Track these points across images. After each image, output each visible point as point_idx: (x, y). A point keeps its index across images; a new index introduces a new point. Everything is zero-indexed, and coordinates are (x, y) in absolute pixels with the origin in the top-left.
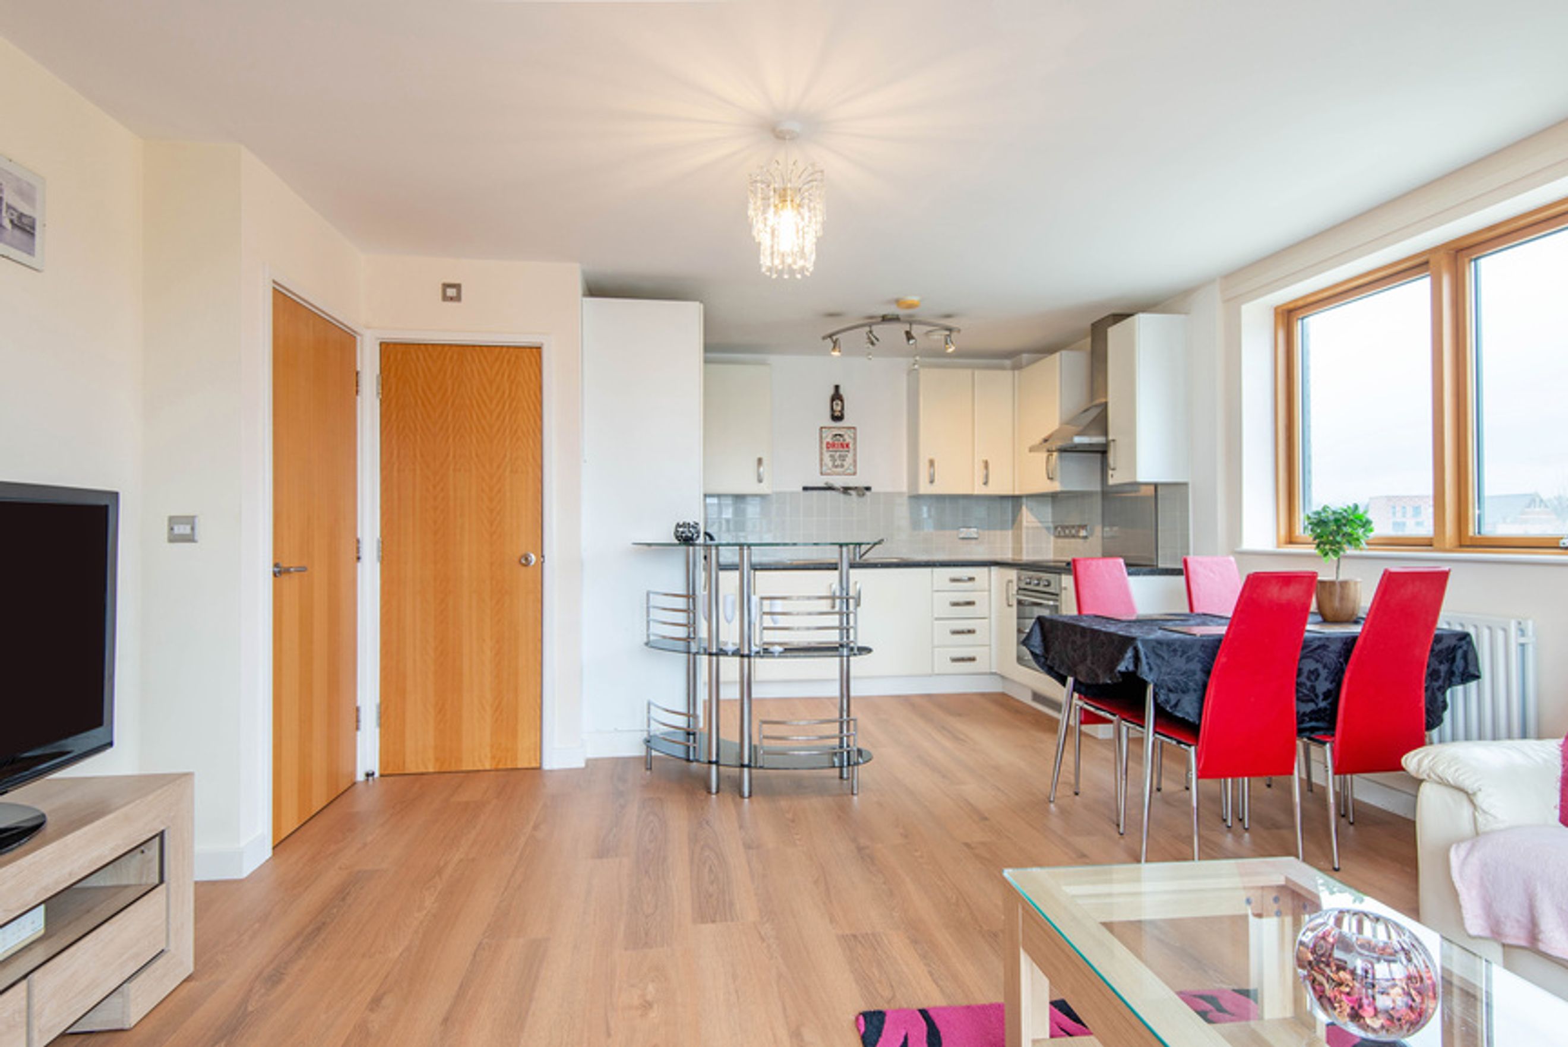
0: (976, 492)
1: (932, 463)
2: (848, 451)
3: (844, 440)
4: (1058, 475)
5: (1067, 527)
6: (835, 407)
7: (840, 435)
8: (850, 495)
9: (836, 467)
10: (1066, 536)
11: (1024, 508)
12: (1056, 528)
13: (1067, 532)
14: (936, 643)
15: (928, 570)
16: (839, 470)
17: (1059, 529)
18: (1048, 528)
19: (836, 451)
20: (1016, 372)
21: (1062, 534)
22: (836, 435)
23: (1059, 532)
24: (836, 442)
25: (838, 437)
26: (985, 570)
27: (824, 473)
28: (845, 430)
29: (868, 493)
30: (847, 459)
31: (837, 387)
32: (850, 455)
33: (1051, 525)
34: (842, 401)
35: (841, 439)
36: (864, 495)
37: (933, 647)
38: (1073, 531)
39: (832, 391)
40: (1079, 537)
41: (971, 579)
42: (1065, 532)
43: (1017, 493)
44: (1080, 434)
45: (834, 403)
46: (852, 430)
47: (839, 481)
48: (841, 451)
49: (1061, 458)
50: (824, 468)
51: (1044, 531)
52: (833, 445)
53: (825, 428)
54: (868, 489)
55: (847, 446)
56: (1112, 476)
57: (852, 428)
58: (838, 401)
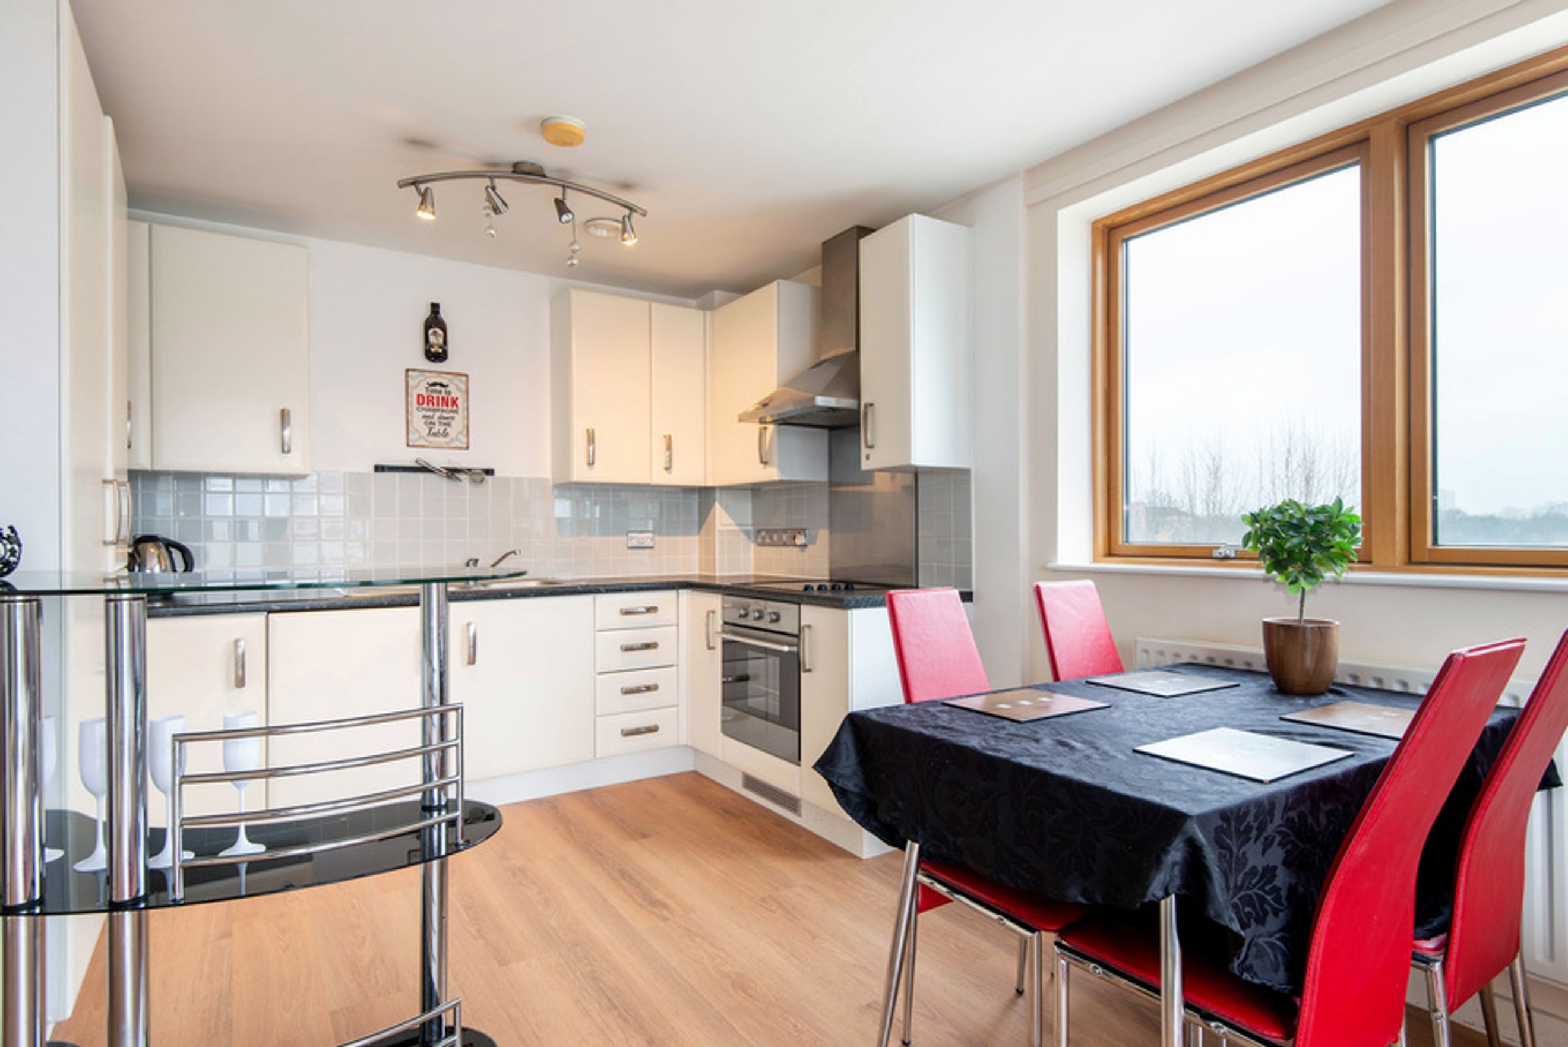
0: (655, 481)
1: (591, 438)
2: (456, 412)
3: (449, 393)
4: (775, 457)
5: (775, 531)
6: (432, 339)
7: (441, 385)
8: (460, 480)
9: (435, 435)
10: (773, 544)
11: (717, 505)
12: (759, 532)
13: (775, 537)
14: (598, 713)
15: (587, 599)
16: (440, 440)
17: (763, 533)
18: (747, 533)
19: (434, 410)
20: (708, 313)
21: (767, 540)
22: (434, 384)
23: (764, 538)
24: (435, 395)
25: (438, 388)
26: (671, 594)
27: (411, 443)
28: (450, 377)
29: (488, 478)
30: (453, 423)
31: (435, 308)
32: (459, 418)
33: (751, 528)
34: (444, 328)
35: (443, 389)
36: (482, 481)
37: (596, 716)
38: (785, 537)
39: (426, 313)
40: (795, 545)
41: (651, 610)
42: (771, 538)
43: (709, 484)
44: (823, 393)
45: (431, 331)
46: (464, 378)
47: (439, 458)
48: (443, 411)
49: (779, 432)
50: (411, 437)
51: (743, 537)
52: (430, 400)
53: (414, 370)
54: (489, 472)
55: (454, 402)
56: (868, 457)
57: (462, 375)
58: (437, 330)
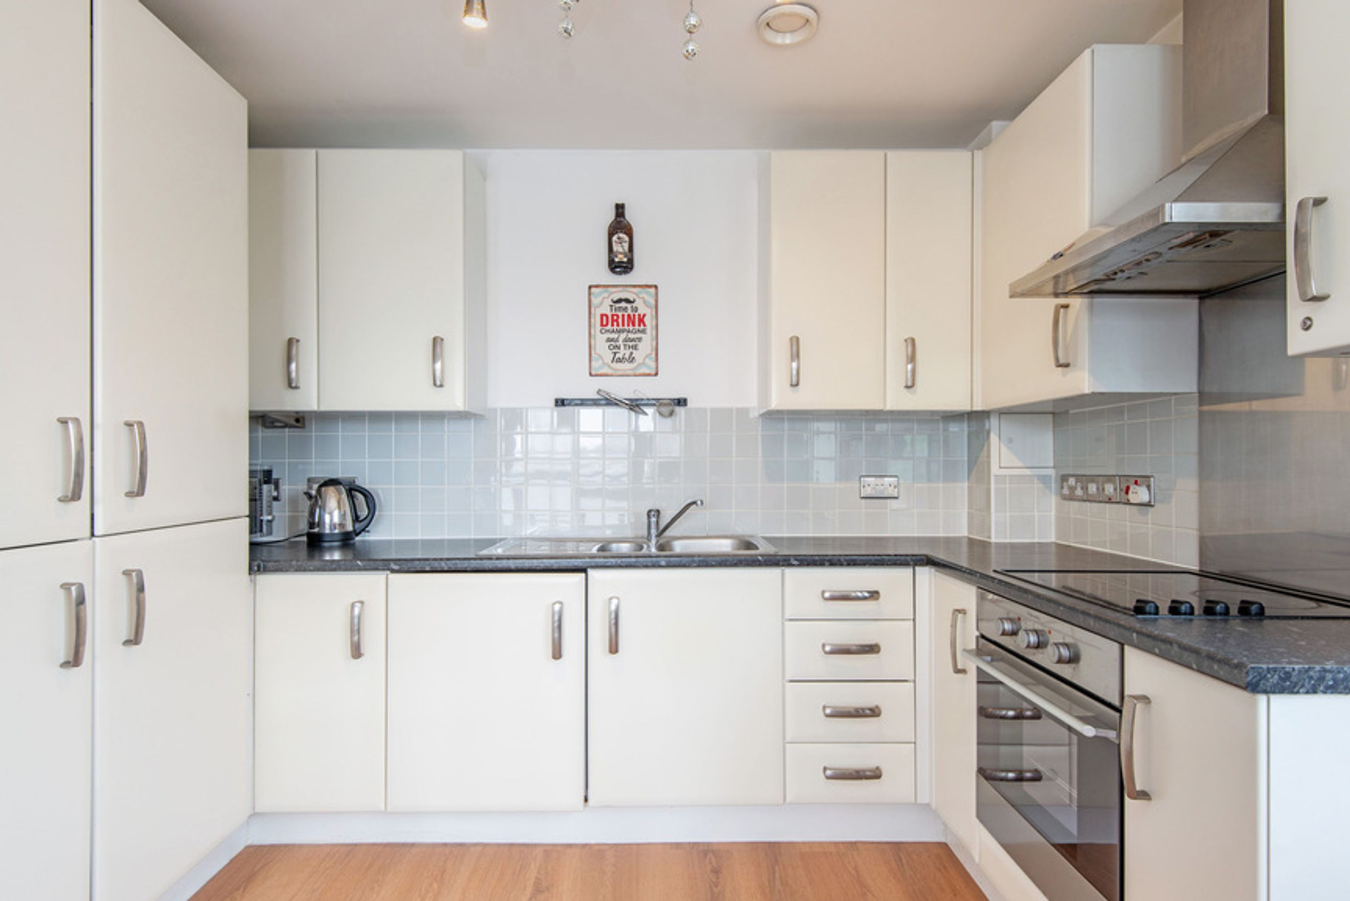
0: (890, 405)
1: (795, 348)
2: (644, 332)
3: (636, 309)
4: (1084, 355)
5: (1092, 478)
6: (616, 248)
7: (628, 301)
8: (646, 414)
9: (620, 361)
10: (1088, 499)
11: (994, 438)
12: (1064, 478)
13: (1092, 488)
14: (788, 739)
15: (773, 573)
16: (626, 366)
17: (1072, 481)
18: (1044, 479)
19: (619, 332)
20: (978, 154)
21: (1079, 492)
22: (620, 301)
23: (1072, 489)
24: (620, 314)
25: (623, 304)
26: (904, 573)
27: (593, 373)
28: (636, 290)
29: (678, 409)
30: (641, 345)
31: (620, 209)
32: (647, 338)
33: (1051, 472)
34: (629, 233)
35: (629, 306)
36: (671, 414)
37: (784, 744)
38: (1109, 489)
39: (611, 216)
40: (1128, 503)
41: (874, 595)
42: (1085, 489)
43: (978, 407)
44: (1183, 197)
45: (615, 238)
46: (653, 290)
47: (622, 388)
48: (629, 331)
49: (1091, 308)
50: (595, 364)
51: (1037, 485)
52: (615, 320)
53: (597, 286)
54: (682, 402)
55: (641, 320)
57: (650, 286)
58: (621, 235)
